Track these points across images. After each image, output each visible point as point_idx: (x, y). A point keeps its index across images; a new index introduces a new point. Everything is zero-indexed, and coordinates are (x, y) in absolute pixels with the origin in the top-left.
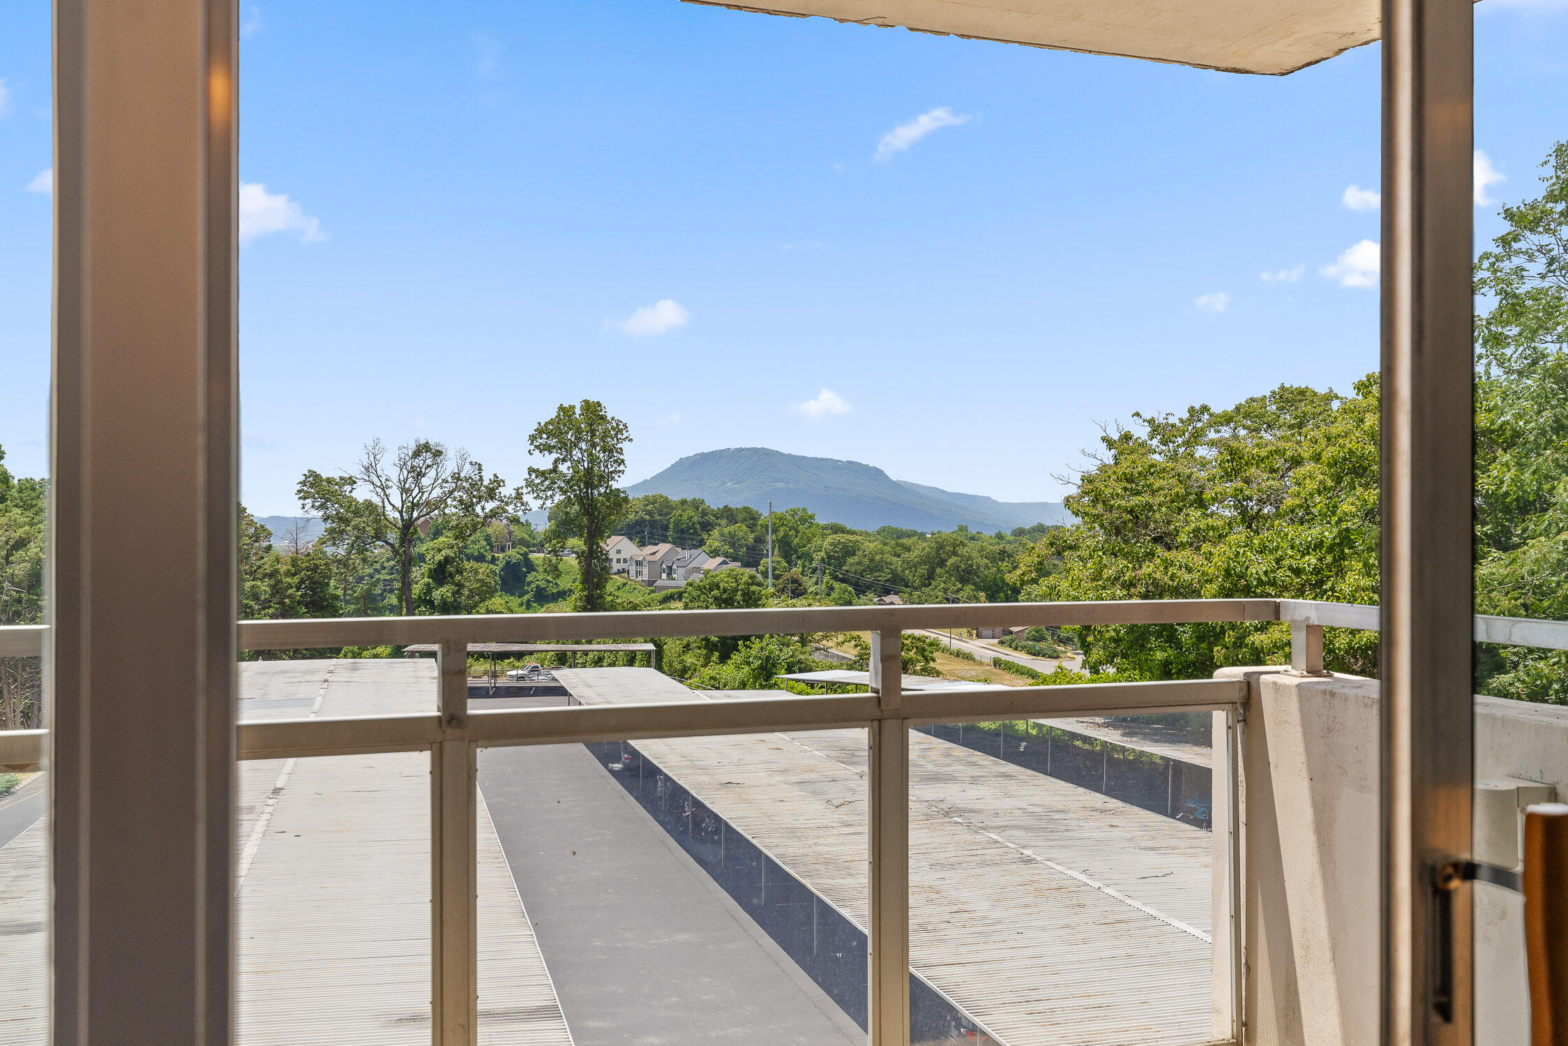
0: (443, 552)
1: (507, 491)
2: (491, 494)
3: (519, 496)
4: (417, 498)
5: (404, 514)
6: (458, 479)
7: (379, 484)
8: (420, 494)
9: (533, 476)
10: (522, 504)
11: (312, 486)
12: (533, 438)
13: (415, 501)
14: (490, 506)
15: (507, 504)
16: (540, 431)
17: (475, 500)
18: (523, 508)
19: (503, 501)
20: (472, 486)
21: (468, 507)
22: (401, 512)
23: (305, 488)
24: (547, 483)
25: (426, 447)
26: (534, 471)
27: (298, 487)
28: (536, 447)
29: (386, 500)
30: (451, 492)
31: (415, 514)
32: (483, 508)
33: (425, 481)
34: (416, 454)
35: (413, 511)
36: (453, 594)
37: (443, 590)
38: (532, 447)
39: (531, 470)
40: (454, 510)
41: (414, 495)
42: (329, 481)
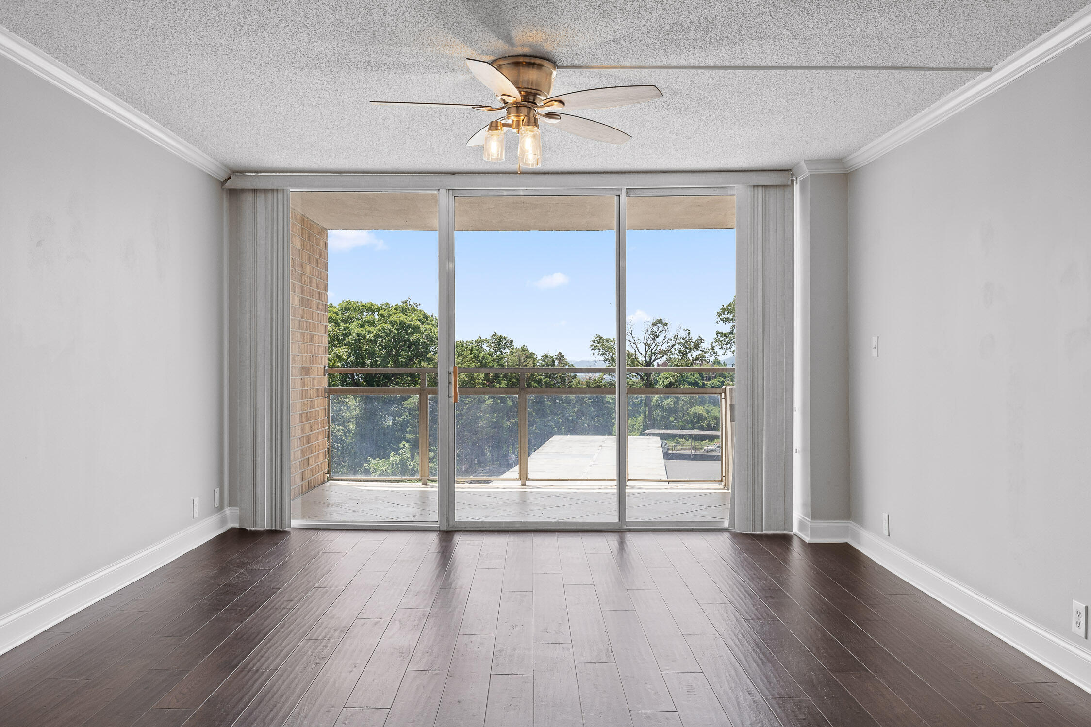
0: (669, 379)
1: (706, 346)
2: (697, 346)
3: (713, 348)
4: (654, 349)
5: (647, 358)
6: (677, 339)
7: (633, 342)
8: (656, 347)
9: (719, 335)
10: (714, 353)
11: (598, 343)
12: (719, 314)
13: (653, 351)
14: (696, 353)
15: (705, 352)
16: (723, 310)
17: (688, 351)
18: (715, 355)
19: (703, 351)
20: (686, 342)
21: (684, 354)
22: (645, 357)
23: (595, 344)
24: (727, 340)
25: (660, 321)
26: (720, 333)
27: (592, 343)
28: (721, 319)
29: (637, 351)
30: (674, 345)
31: (653, 358)
32: (692, 355)
33: (658, 340)
34: (654, 325)
35: (652, 356)
36: (674, 403)
37: (669, 400)
38: (719, 319)
39: (718, 333)
40: (677, 357)
41: (652, 348)
42: (607, 340)
